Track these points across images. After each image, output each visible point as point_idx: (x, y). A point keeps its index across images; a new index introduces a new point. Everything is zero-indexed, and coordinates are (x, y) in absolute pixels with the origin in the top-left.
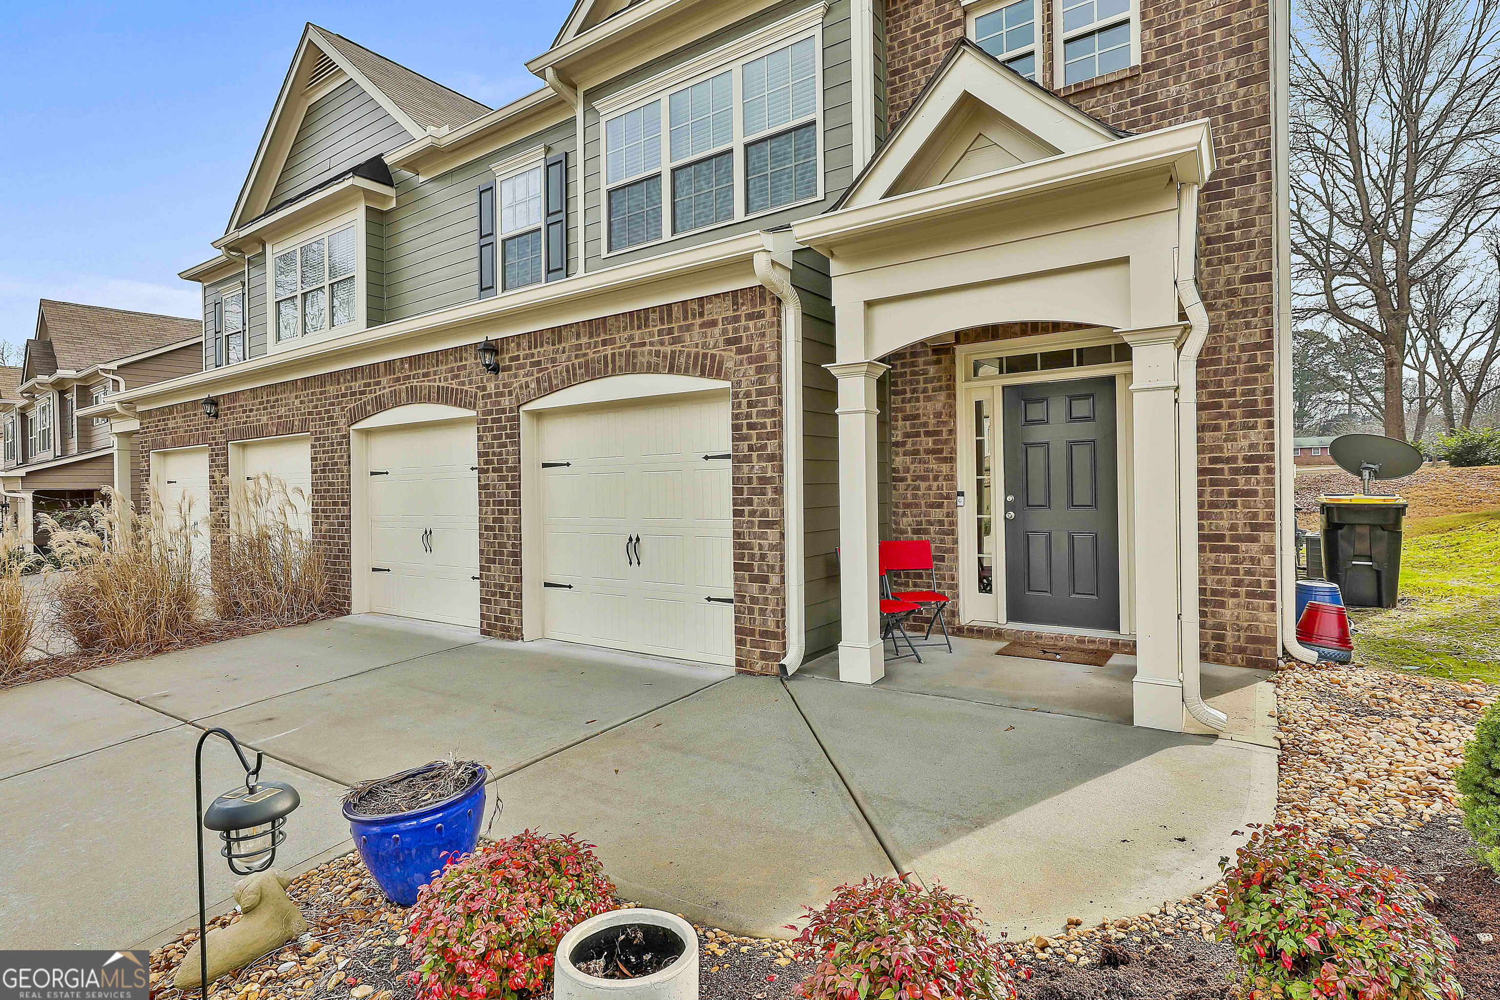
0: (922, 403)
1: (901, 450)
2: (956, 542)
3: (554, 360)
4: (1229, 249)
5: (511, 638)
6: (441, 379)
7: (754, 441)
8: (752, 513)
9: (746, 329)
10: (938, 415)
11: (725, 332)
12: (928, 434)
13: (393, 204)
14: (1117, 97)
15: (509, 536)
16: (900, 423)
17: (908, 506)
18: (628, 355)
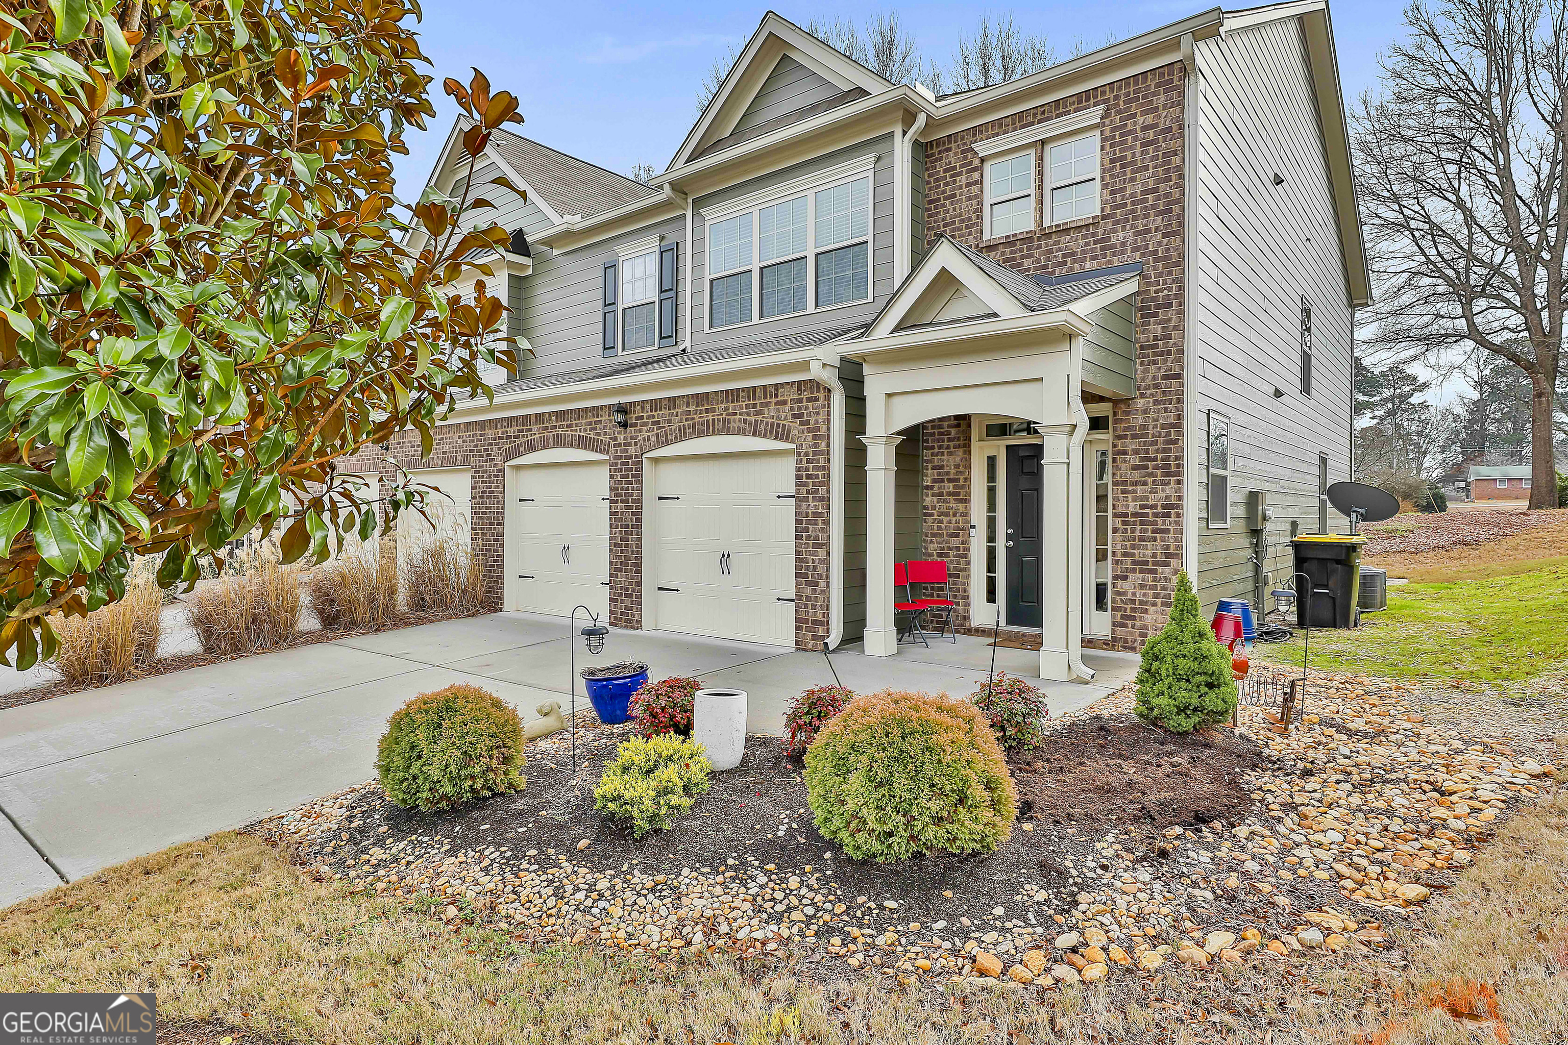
0: (945, 457)
1: (930, 492)
2: (969, 563)
3: (669, 421)
4: (1155, 354)
5: (633, 628)
6: (582, 429)
8: (808, 538)
9: (807, 408)
10: (957, 466)
11: (792, 409)
12: (949, 480)
13: (530, 272)
14: (1084, 237)
15: (632, 552)
16: (930, 471)
17: (934, 535)
18: (724, 422)
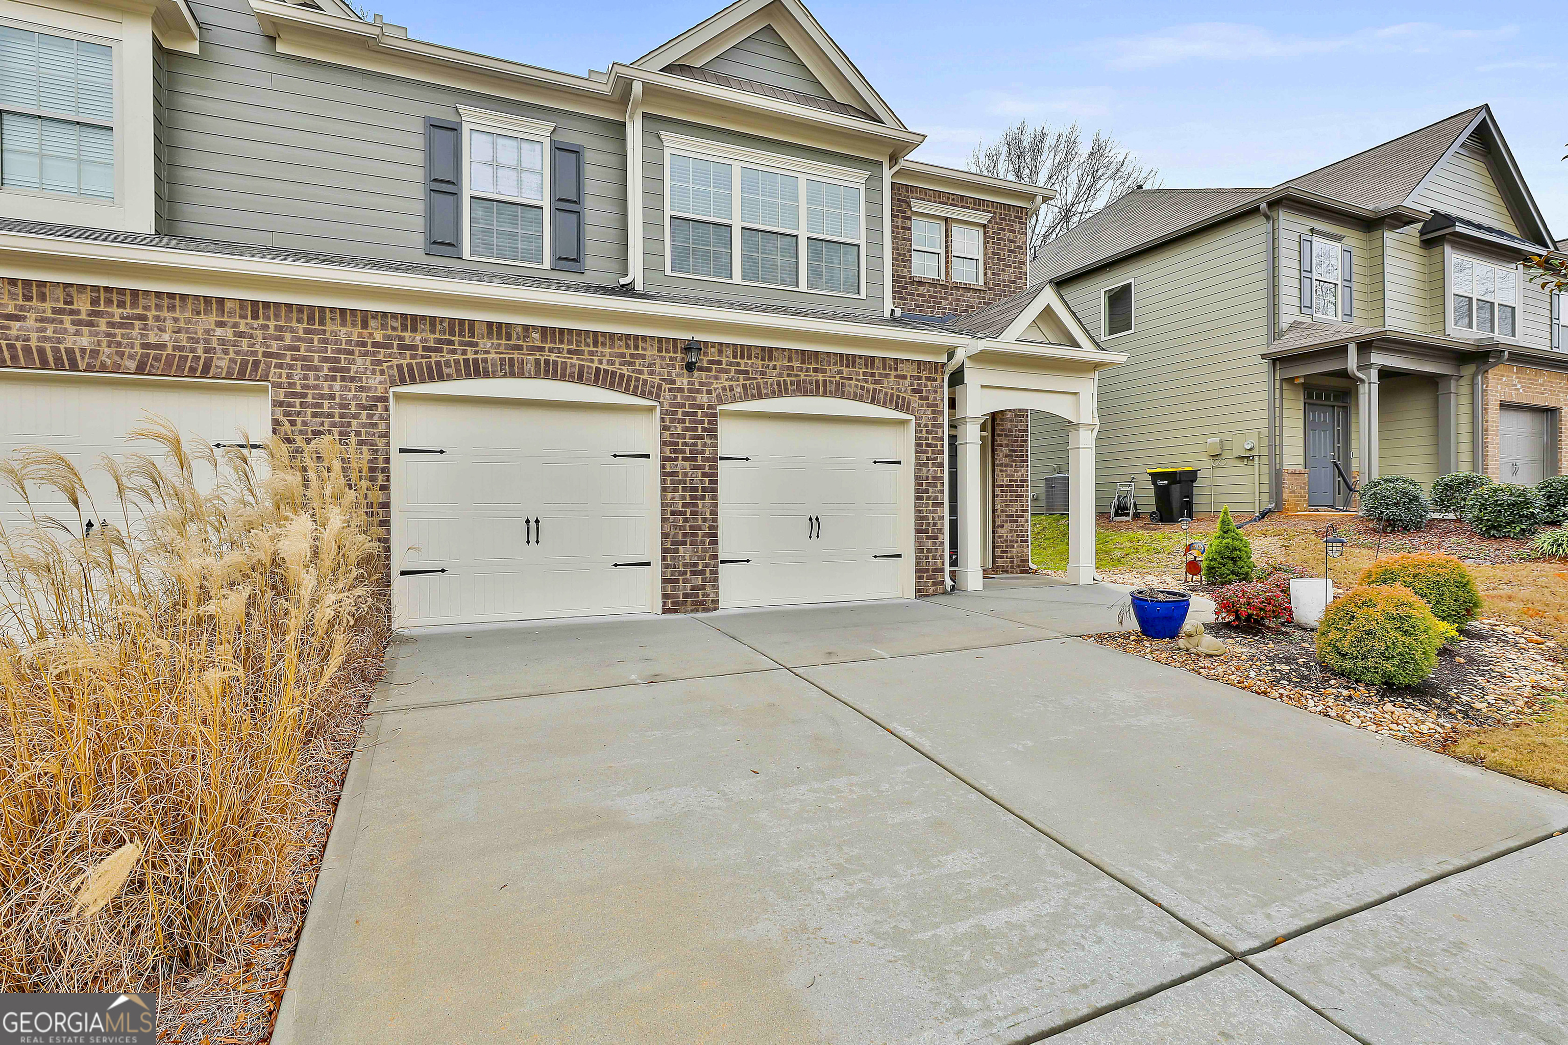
5: (707, 610)
7: (929, 455)
8: (928, 498)
9: (926, 386)
11: (912, 384)
13: (193, 49)
14: (978, 298)
15: (705, 520)
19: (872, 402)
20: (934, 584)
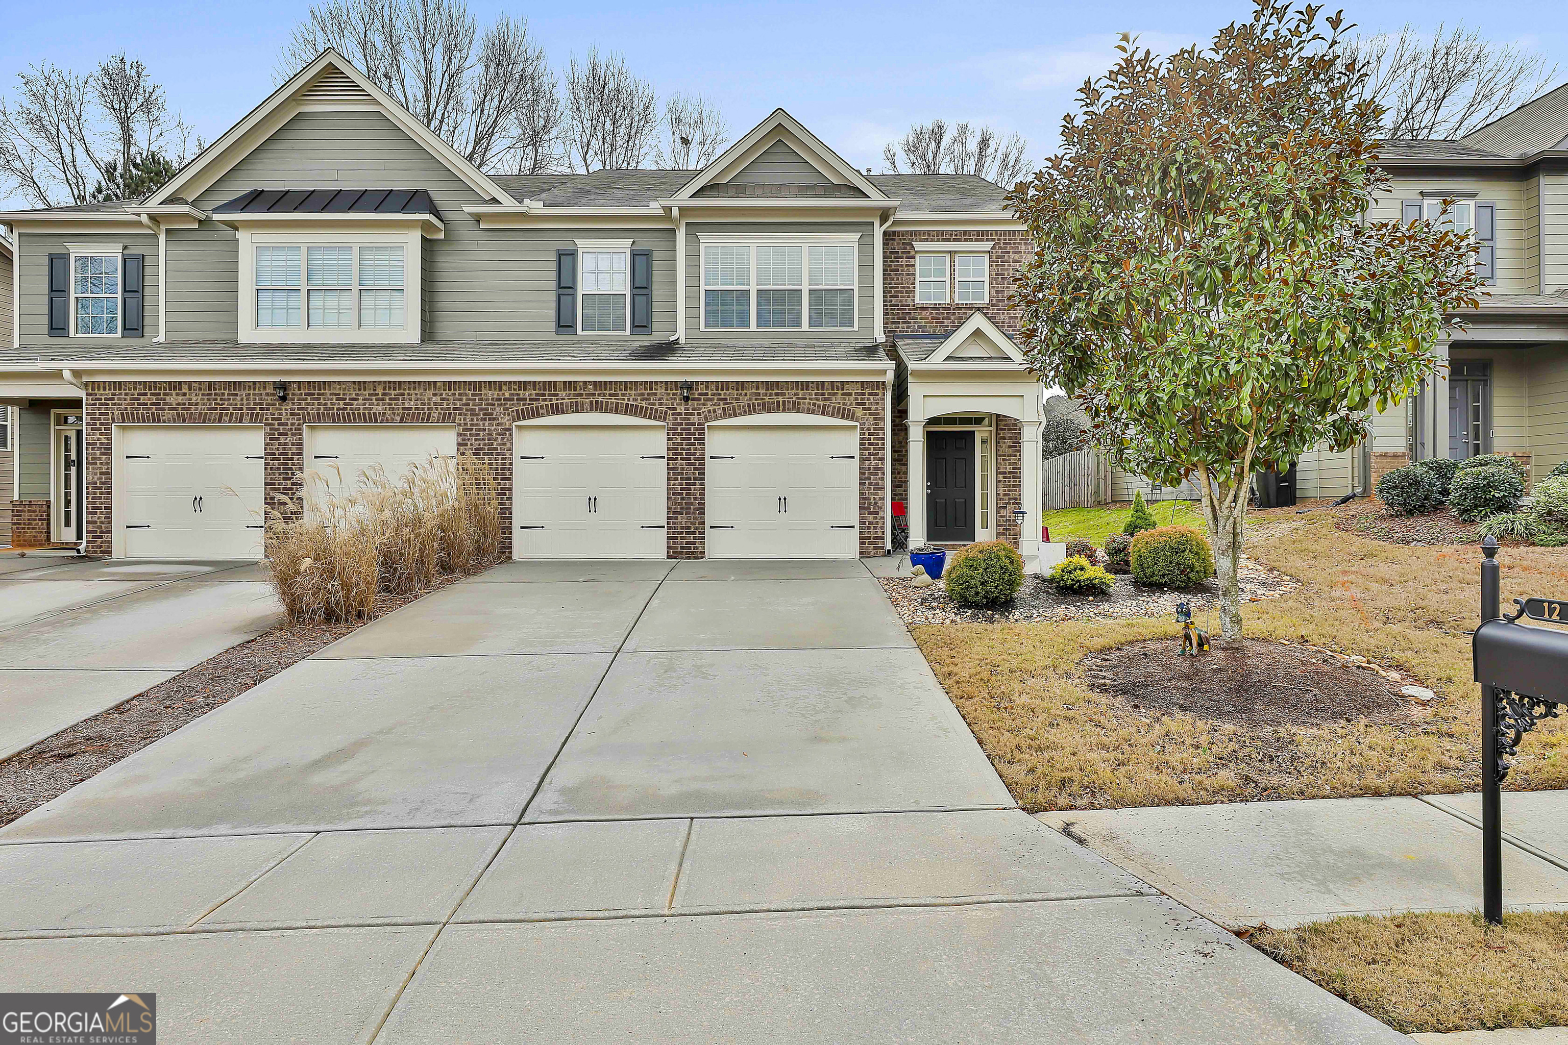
3: (737, 399)
5: (697, 558)
6: (631, 397)
7: (872, 451)
8: (870, 484)
9: (869, 399)
13: (441, 236)
15: (695, 499)
18: (794, 403)
19: (823, 414)
20: (875, 548)
